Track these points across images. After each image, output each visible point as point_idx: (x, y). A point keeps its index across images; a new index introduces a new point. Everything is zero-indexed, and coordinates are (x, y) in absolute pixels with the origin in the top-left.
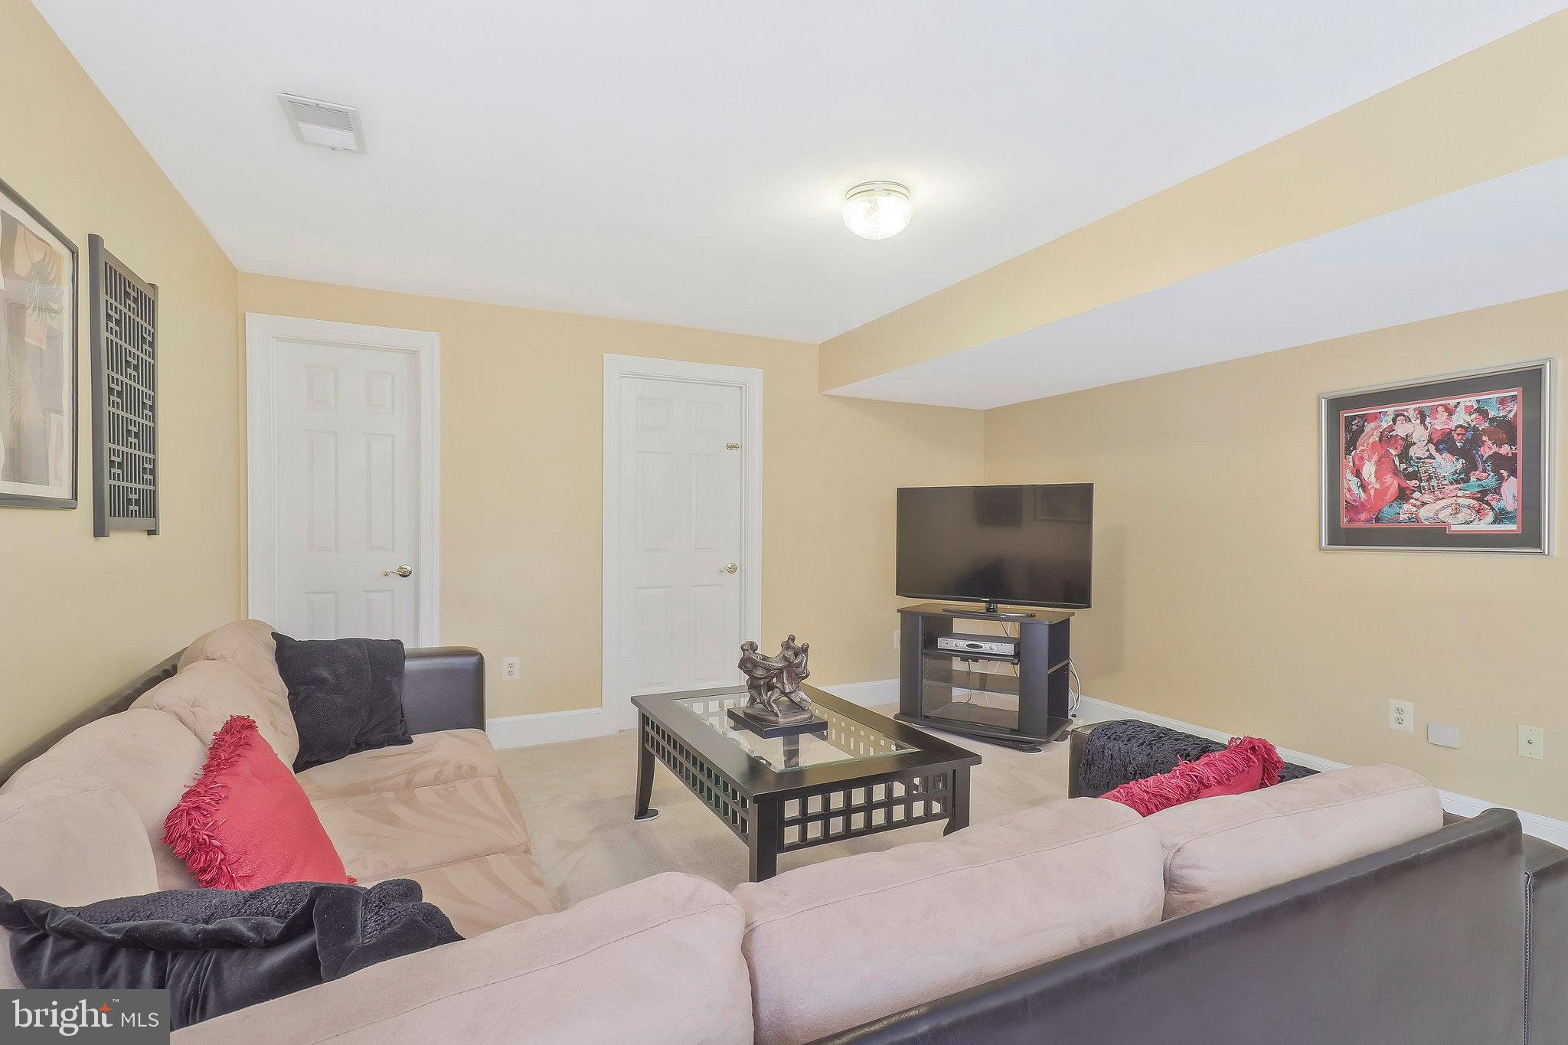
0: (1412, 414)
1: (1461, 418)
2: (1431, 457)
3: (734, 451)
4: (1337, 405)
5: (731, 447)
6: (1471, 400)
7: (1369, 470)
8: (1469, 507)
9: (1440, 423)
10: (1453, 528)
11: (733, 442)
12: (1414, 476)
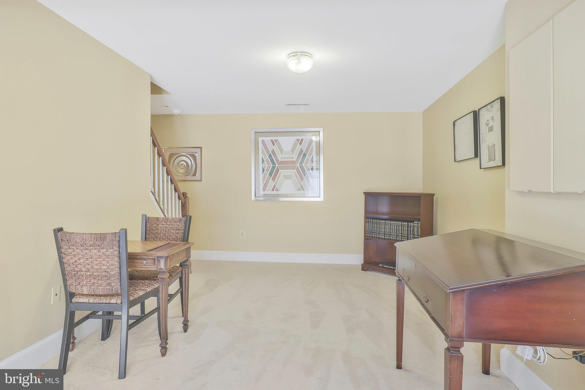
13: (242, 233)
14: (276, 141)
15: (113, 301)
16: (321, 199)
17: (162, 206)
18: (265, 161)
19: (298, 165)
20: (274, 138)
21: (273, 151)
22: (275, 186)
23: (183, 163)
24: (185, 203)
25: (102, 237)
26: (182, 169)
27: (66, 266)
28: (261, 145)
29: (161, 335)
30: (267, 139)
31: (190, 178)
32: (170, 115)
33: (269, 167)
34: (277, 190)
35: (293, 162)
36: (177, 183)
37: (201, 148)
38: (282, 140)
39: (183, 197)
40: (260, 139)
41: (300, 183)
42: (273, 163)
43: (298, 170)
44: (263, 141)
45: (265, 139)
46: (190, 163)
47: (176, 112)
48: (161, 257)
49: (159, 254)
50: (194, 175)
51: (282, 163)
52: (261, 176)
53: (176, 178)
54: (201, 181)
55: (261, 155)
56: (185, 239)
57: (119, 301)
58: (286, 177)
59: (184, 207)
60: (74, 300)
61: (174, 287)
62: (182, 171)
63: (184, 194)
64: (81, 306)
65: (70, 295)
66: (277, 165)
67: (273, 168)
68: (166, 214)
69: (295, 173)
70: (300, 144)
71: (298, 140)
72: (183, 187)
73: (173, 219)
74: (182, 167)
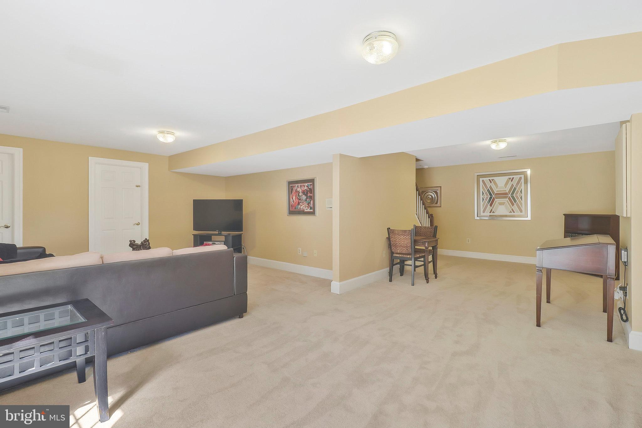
0: (299, 186)
1: (306, 188)
2: (302, 196)
3: (138, 187)
4: (290, 183)
5: (137, 186)
6: (306, 184)
7: (294, 198)
8: (307, 206)
9: (303, 189)
10: (305, 210)
11: (138, 185)
12: (300, 199)
13: (468, 240)
14: (493, 180)
15: (408, 256)
16: (529, 218)
17: (420, 220)
18: (485, 194)
19: (510, 195)
20: (491, 178)
21: (491, 187)
22: (492, 210)
23: (429, 196)
24: (432, 219)
25: (405, 231)
26: (429, 200)
27: (391, 242)
28: (481, 183)
29: (426, 275)
30: (486, 179)
31: (434, 205)
32: (423, 168)
33: (487, 198)
34: (493, 212)
35: (506, 194)
36: (428, 208)
37: (441, 187)
38: (496, 179)
39: (431, 217)
40: (481, 179)
41: (511, 207)
42: (491, 194)
43: (510, 199)
44: (483, 181)
45: (484, 179)
46: (434, 196)
47: (427, 167)
48: (426, 242)
49: (424, 240)
50: (437, 203)
51: (497, 194)
52: (482, 203)
53: (427, 205)
54: (440, 207)
55: (481, 190)
56: (435, 235)
57: (411, 257)
58: (501, 204)
59: (432, 222)
60: (394, 255)
61: (430, 258)
62: (429, 201)
63: (432, 215)
64: (397, 258)
65: (392, 253)
66: (493, 196)
67: (491, 198)
68: (422, 224)
69: (507, 201)
70: (512, 181)
71: (510, 178)
72: (431, 211)
73: (425, 227)
74: (429, 199)
